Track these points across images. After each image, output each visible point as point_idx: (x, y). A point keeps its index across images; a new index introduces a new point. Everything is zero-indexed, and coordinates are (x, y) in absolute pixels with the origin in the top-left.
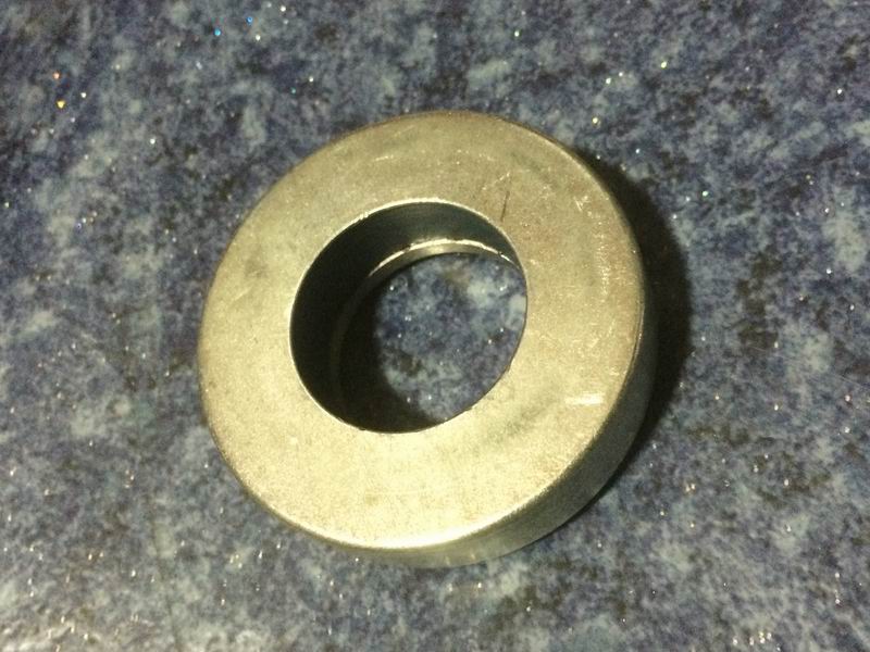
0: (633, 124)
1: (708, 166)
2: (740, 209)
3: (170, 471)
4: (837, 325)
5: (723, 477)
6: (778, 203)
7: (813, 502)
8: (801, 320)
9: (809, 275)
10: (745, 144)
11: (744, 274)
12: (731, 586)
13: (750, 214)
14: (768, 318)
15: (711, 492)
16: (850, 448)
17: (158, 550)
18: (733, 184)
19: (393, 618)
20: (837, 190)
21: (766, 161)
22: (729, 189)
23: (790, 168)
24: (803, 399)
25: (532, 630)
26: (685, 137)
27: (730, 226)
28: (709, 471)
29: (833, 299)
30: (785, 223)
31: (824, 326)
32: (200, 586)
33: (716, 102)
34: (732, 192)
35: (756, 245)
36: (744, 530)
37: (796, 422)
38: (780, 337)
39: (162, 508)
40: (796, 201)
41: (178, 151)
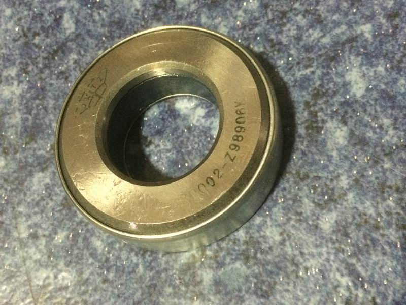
0: (256, 25)
1: (292, 46)
2: (306, 67)
3: (25, 194)
4: (351, 123)
5: (296, 195)
6: (324, 64)
7: (339, 206)
8: (334, 120)
9: (338, 98)
10: (310, 36)
11: (308, 97)
12: (299, 247)
13: (312, 69)
14: (319, 119)
15: (291, 202)
16: (357, 181)
17: (19, 234)
18: (304, 54)
19: (137, 265)
20: (352, 58)
21: (319, 44)
22: (302, 57)
23: (330, 47)
24: (335, 158)
25: (204, 270)
26: (281, 32)
27: (302, 75)
28: (290, 192)
29: (350, 110)
30: (328, 74)
31: (345, 123)
32: (40, 251)
33: (297, 15)
34: (303, 59)
35: (314, 84)
36: (306, 221)
37: (331, 169)
38: (324, 128)
39: (20, 213)
40: (333, 63)
41: (30, 35)
